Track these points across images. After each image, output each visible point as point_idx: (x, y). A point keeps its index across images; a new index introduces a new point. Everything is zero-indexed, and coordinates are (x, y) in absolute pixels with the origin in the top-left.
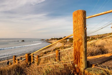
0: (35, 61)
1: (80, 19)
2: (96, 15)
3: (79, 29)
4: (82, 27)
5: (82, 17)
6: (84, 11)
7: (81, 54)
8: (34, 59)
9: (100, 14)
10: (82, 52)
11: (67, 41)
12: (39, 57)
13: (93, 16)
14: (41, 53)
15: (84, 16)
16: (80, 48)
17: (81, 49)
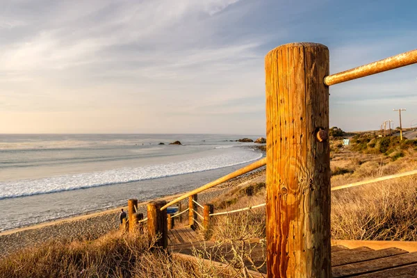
0: (201, 221)
1: (291, 88)
2: (369, 67)
3: (283, 137)
4: (299, 131)
5: (300, 81)
6: (313, 46)
7: (291, 261)
8: (196, 216)
9: (388, 61)
10: (299, 253)
11: (340, 146)
12: (211, 209)
13: (356, 72)
14: (234, 188)
15: (310, 74)
16: (286, 230)
17: (290, 238)
